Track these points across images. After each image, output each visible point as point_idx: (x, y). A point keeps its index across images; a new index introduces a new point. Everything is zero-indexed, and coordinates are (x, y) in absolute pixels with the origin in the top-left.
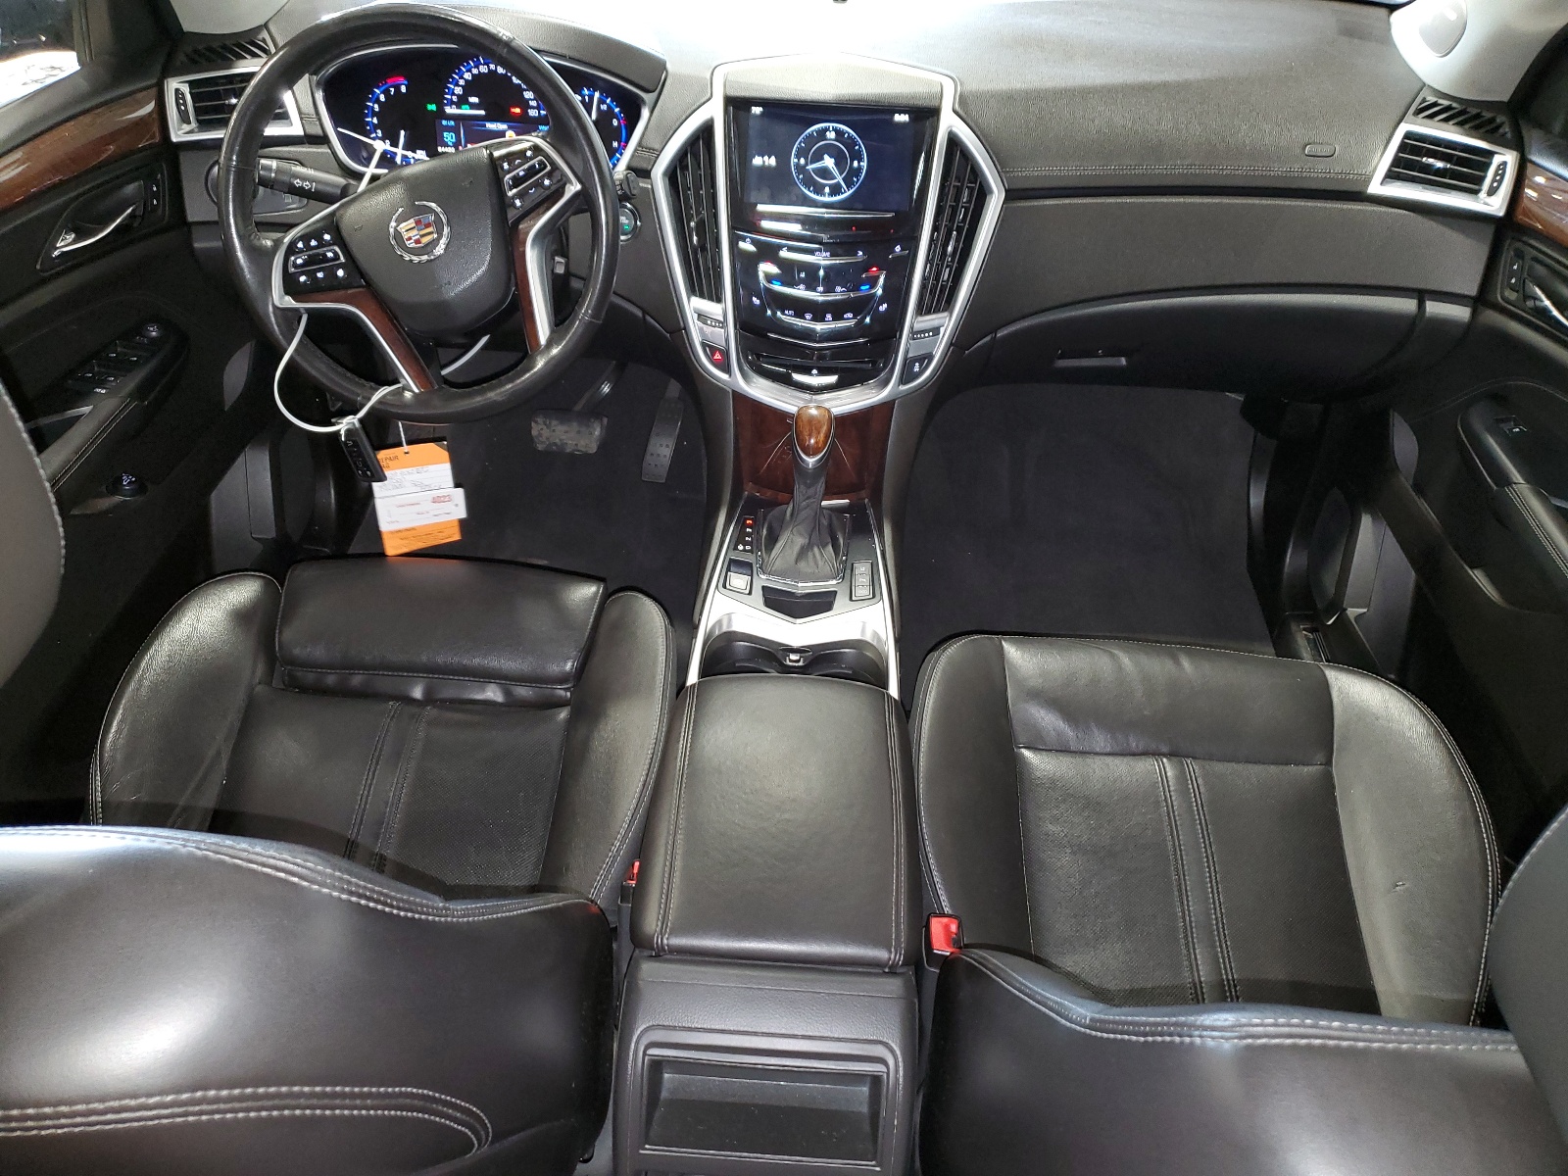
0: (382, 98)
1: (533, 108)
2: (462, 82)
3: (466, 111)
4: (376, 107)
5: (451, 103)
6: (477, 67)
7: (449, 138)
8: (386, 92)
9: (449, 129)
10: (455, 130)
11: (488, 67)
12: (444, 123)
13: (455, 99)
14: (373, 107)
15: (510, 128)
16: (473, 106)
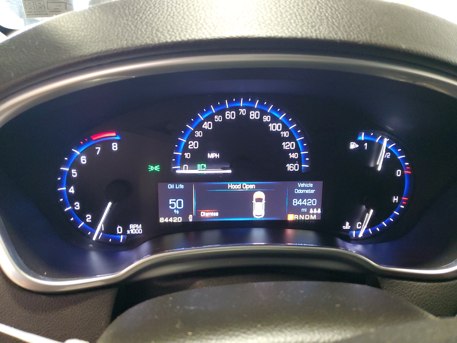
0: (83, 160)
1: (293, 161)
2: (199, 134)
3: (201, 170)
4: (74, 173)
5: (183, 161)
6: (222, 113)
7: (176, 205)
8: (90, 153)
9: (176, 194)
10: (185, 195)
11: (238, 112)
12: (171, 186)
13: (187, 155)
14: (70, 173)
15: (258, 188)
16: (211, 163)
